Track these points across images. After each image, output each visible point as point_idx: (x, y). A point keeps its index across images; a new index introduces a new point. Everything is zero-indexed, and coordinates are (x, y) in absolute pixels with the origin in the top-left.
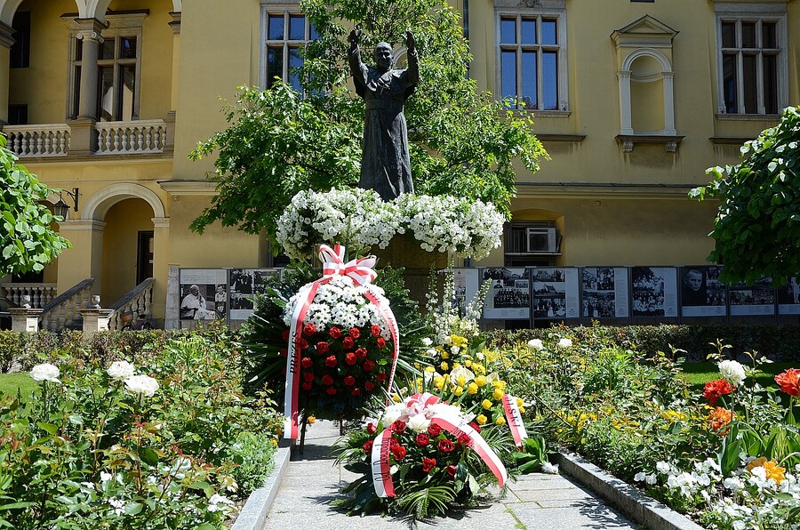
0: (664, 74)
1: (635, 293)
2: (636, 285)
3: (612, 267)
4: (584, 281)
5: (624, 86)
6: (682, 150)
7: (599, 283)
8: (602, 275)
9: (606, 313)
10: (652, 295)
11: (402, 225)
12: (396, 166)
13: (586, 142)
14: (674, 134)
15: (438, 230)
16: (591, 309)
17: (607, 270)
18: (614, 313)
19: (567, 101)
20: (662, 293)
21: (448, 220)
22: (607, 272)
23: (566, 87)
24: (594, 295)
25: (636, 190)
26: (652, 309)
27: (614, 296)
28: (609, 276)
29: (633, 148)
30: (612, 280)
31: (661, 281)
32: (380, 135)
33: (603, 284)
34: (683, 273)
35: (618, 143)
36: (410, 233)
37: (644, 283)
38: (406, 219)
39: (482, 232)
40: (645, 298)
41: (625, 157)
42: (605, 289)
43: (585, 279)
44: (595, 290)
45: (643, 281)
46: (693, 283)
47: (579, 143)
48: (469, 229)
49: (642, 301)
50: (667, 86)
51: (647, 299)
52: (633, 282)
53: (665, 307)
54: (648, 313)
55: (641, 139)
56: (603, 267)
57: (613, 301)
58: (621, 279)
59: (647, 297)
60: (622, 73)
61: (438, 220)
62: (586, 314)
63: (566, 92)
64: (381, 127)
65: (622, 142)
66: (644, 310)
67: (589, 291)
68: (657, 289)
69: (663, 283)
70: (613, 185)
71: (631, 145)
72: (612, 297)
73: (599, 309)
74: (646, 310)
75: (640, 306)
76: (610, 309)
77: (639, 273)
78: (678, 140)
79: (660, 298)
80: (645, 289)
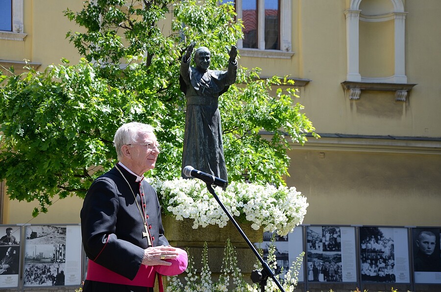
0: (396, 14)
1: (363, 255)
2: (364, 247)
3: (338, 226)
4: (309, 241)
5: (352, 27)
6: (414, 99)
7: (324, 243)
8: (328, 235)
9: (332, 276)
10: (381, 258)
11: (238, 209)
12: (215, 154)
13: (309, 87)
14: (404, 81)
15: (266, 213)
16: (316, 272)
17: (332, 229)
18: (341, 277)
19: (290, 40)
20: (392, 256)
21: (271, 205)
22: (333, 231)
23: (290, 25)
24: (320, 256)
25: (363, 142)
26: (382, 274)
27: (340, 258)
28: (335, 236)
29: (360, 95)
30: (338, 240)
31: (390, 243)
32: (202, 127)
33: (329, 245)
34: (415, 234)
35: (344, 89)
36: (243, 215)
37: (373, 245)
38: (241, 204)
39: (294, 214)
40: (374, 262)
41: (351, 105)
42: (331, 250)
43: (310, 238)
44: (320, 251)
45: (372, 242)
46: (425, 246)
47: (302, 88)
48: (285, 211)
49: (371, 264)
50: (399, 28)
51: (376, 263)
52: (361, 243)
53: (396, 272)
54: (377, 278)
55: (369, 86)
56: (329, 226)
57: (340, 264)
58: (348, 240)
59: (376, 260)
60: (351, 12)
61: (265, 206)
62: (311, 277)
63: (290, 30)
64: (203, 121)
65: (349, 88)
66: (373, 274)
67: (313, 251)
68: (387, 252)
69: (393, 245)
70: (339, 136)
71: (358, 92)
72: (338, 259)
73: (325, 272)
74: (374, 274)
75: (369, 270)
76: (336, 272)
77: (367, 233)
78: (409, 88)
79: (391, 262)
80: (374, 251)
